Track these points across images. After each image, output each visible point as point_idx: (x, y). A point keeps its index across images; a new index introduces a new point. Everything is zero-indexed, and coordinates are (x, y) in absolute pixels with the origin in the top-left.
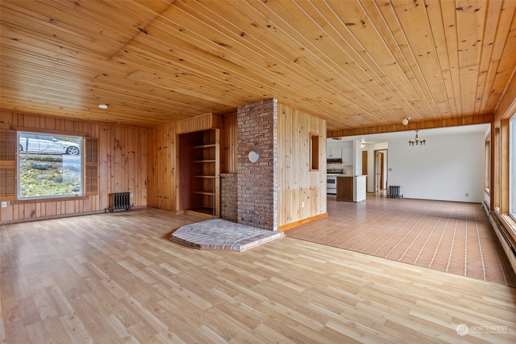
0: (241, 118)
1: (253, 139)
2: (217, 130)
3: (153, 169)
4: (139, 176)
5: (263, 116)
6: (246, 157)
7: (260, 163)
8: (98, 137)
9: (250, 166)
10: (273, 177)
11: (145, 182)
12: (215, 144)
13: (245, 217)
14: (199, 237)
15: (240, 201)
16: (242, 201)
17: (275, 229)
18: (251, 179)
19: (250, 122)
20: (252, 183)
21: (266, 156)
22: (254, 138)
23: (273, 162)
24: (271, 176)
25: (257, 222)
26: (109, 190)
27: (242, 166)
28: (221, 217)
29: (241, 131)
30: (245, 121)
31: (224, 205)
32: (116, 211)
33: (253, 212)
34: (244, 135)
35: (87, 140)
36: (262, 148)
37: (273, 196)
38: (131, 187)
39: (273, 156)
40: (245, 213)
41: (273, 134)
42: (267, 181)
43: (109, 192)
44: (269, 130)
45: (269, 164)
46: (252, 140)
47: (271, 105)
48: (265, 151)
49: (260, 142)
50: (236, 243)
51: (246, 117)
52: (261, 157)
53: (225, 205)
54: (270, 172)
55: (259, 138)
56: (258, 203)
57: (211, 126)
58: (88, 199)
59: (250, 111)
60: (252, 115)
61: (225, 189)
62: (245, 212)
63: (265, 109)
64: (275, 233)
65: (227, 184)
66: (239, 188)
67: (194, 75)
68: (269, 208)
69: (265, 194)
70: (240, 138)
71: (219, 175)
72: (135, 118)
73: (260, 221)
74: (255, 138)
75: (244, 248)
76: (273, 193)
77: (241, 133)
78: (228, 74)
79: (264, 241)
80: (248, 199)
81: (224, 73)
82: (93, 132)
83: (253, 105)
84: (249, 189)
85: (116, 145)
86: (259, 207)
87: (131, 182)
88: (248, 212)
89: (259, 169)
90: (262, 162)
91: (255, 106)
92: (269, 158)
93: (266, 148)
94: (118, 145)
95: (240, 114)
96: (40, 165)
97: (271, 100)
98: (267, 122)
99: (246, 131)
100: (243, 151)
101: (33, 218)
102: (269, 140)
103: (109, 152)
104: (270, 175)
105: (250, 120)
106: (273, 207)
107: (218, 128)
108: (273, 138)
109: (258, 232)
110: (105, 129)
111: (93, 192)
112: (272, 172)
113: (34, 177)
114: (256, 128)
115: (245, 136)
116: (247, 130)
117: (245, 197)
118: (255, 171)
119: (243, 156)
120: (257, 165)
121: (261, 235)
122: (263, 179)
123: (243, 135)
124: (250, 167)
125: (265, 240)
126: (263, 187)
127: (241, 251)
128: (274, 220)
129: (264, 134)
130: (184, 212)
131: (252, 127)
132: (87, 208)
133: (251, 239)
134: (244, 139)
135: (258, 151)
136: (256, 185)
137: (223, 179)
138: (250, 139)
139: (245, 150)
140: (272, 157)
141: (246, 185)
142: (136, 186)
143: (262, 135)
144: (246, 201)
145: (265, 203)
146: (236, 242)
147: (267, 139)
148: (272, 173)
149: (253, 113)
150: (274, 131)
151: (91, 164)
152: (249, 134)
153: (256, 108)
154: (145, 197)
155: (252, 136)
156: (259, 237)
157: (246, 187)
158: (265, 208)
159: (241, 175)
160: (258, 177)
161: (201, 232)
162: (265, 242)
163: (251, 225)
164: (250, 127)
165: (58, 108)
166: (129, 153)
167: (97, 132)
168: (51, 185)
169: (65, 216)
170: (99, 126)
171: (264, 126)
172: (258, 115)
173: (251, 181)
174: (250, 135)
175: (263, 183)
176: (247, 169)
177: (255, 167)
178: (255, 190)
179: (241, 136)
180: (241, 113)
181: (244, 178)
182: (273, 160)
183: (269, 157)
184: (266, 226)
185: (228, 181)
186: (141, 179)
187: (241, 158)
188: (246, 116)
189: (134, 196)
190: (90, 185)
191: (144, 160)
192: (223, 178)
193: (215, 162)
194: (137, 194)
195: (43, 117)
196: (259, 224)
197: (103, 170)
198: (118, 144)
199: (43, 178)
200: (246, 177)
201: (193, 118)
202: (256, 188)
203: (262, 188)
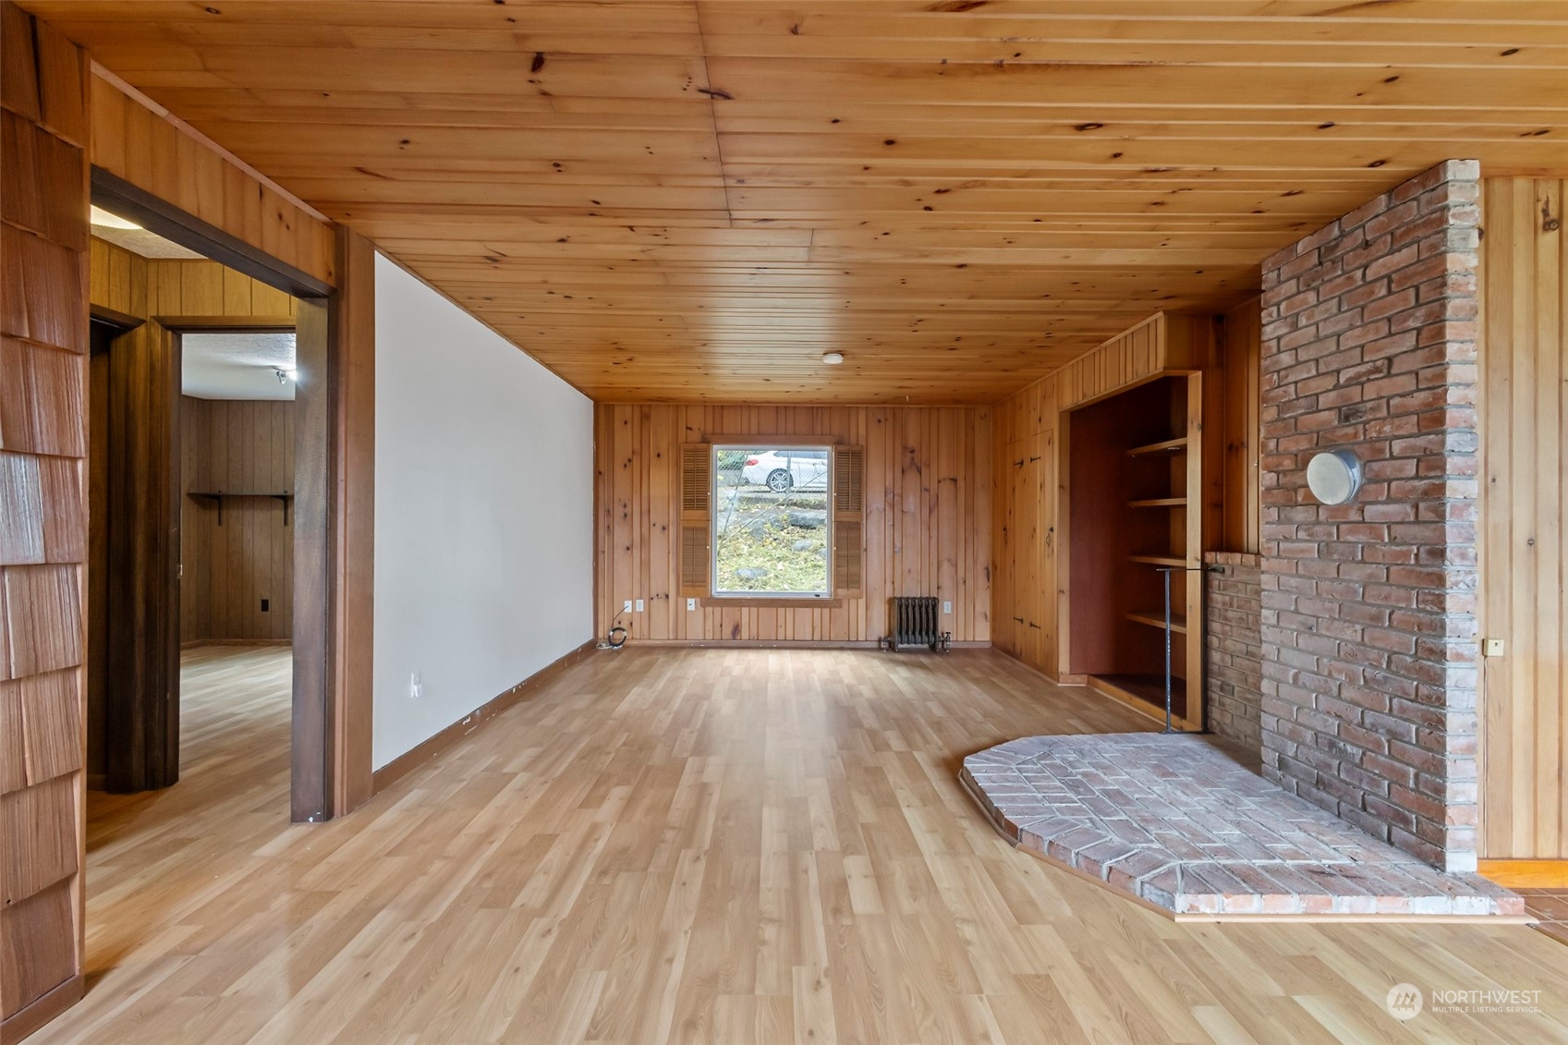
0: (1278, 305)
1: (1333, 394)
2: (1193, 375)
3: (1005, 529)
4: (970, 551)
5: (1384, 272)
6: (1297, 479)
7: (1367, 508)
8: (864, 444)
9: (1318, 522)
10: (1440, 580)
11: (987, 569)
12: (1185, 436)
13: (1295, 758)
14: (1040, 796)
15: (1271, 678)
16: (1279, 682)
17: (1461, 861)
18: (1323, 585)
19: (1317, 319)
20: (1327, 605)
21: (1401, 470)
22: (1337, 387)
23: (1444, 504)
24: (1429, 574)
25: (1354, 798)
26: (889, 586)
27: (1279, 521)
28: (1206, 731)
29: (1275, 363)
30: (1297, 314)
31: (1219, 683)
32: (902, 649)
33: (1332, 745)
34: (1292, 378)
35: (839, 455)
36: (1379, 432)
37: (1442, 685)
38: (946, 582)
39: (1443, 468)
40: (1293, 740)
41: (1442, 354)
42: (1409, 600)
43: (889, 594)
44: (1418, 335)
45: (1417, 515)
46: (1324, 401)
47: (1429, 202)
48: (1398, 446)
49: (1369, 405)
50: (1171, 872)
51: (1301, 296)
52: (1372, 479)
53: (1223, 682)
54: (1423, 555)
55: (1362, 384)
56: (1358, 704)
57: (1161, 365)
58: (841, 607)
59: (1321, 263)
60: (1330, 280)
61: (1226, 619)
62: (1293, 736)
63: (1399, 232)
64: (1455, 887)
65: (1232, 598)
66: (1266, 618)
67: (976, 181)
68: (1418, 744)
69: (1393, 668)
70: (1272, 399)
71: (1199, 558)
72: (937, 379)
73: (1369, 798)
74: (1343, 387)
75: (1203, 909)
76: (1444, 670)
77: (1278, 372)
78: (1100, 126)
79: (1345, 910)
80: (1304, 677)
81: (1081, 128)
82: (853, 431)
83: (1336, 232)
84: (1311, 628)
85: (908, 461)
86: (1362, 724)
87: (946, 567)
88: (1309, 736)
89: (1362, 538)
90: (1376, 503)
91: (1343, 235)
92: (1416, 483)
93: (1401, 432)
94: (911, 461)
95: (1272, 289)
96: (803, 519)
97: (1432, 175)
98: (1406, 299)
99: (1298, 363)
100: (1286, 454)
101: (735, 641)
102: (1418, 390)
103: (890, 482)
104: (1424, 570)
105: (1319, 303)
106: (1442, 744)
107: (1196, 368)
108: (1443, 376)
109: (1341, 849)
110: (880, 421)
111: (851, 591)
112: (1439, 553)
113: (789, 544)
114: (1349, 340)
115: (1296, 383)
116: (1303, 356)
117: (1296, 663)
118: (1341, 547)
119: (1285, 476)
120: (1354, 516)
121: (1344, 873)
122: (1386, 589)
123: (1285, 382)
124: (1318, 529)
125: (1348, 908)
126: (1383, 627)
127: (1177, 920)
128: (1450, 812)
129: (1390, 360)
130: (1088, 683)
131: (1327, 337)
132: (838, 632)
133: (1267, 876)
134: (1291, 401)
135: (1356, 447)
136: (1345, 615)
137: (1217, 575)
138: (1317, 395)
139: (1294, 449)
140: (1438, 477)
141: (1297, 612)
142: (961, 581)
143: (1378, 370)
144: (1300, 683)
145: (1395, 712)
146: (1175, 863)
147: (1407, 383)
148: (1438, 562)
149: (1334, 269)
150: (1448, 337)
151: (847, 516)
152: (1314, 373)
153: (1348, 243)
154: (986, 617)
155: (1329, 382)
156: (1322, 879)
157: (1300, 618)
158: (1394, 735)
159: (1274, 563)
160: (1355, 578)
161: (1071, 774)
162: (1353, 915)
163: (1322, 804)
164: (1318, 339)
165: (762, 381)
166: (942, 484)
167: (862, 431)
168: (815, 566)
169: (793, 644)
170: (867, 415)
171: (1389, 320)
172: (1359, 273)
173: (1325, 595)
174: (1318, 375)
175: (1387, 607)
176: (1302, 535)
177: (1343, 527)
178: (1343, 640)
179: (1279, 386)
180: (1280, 283)
181: (1293, 576)
182: (1441, 488)
183: (1417, 477)
184: (1399, 833)
185: (1235, 585)
186: (975, 561)
187: (1279, 486)
188: (1299, 293)
189: (952, 611)
190: (844, 570)
191: (982, 502)
192: (1214, 570)
193: (1185, 506)
194: (961, 604)
195: (754, 406)
196: (1364, 809)
197: (875, 533)
198: (913, 459)
199: (803, 549)
200: (1301, 571)
201: (1104, 345)
202: (1349, 632)
203: (1377, 633)
